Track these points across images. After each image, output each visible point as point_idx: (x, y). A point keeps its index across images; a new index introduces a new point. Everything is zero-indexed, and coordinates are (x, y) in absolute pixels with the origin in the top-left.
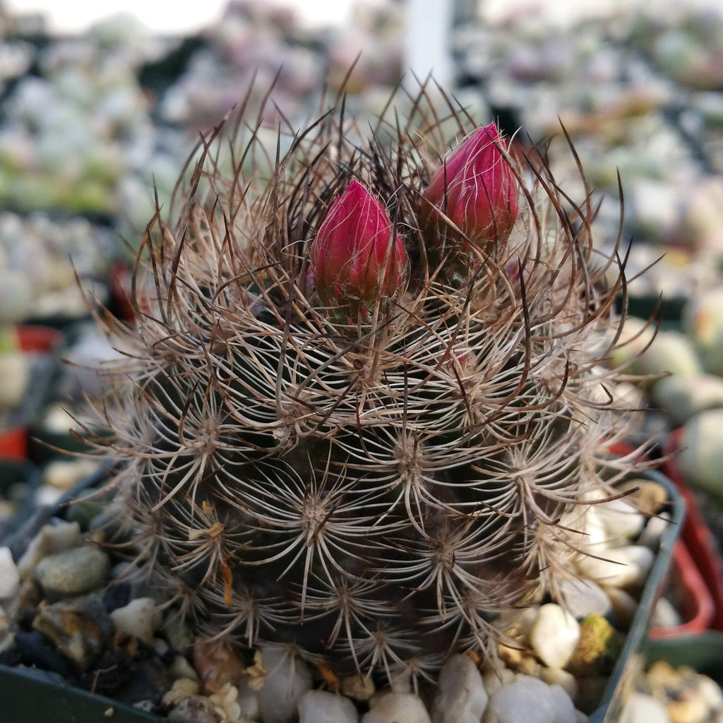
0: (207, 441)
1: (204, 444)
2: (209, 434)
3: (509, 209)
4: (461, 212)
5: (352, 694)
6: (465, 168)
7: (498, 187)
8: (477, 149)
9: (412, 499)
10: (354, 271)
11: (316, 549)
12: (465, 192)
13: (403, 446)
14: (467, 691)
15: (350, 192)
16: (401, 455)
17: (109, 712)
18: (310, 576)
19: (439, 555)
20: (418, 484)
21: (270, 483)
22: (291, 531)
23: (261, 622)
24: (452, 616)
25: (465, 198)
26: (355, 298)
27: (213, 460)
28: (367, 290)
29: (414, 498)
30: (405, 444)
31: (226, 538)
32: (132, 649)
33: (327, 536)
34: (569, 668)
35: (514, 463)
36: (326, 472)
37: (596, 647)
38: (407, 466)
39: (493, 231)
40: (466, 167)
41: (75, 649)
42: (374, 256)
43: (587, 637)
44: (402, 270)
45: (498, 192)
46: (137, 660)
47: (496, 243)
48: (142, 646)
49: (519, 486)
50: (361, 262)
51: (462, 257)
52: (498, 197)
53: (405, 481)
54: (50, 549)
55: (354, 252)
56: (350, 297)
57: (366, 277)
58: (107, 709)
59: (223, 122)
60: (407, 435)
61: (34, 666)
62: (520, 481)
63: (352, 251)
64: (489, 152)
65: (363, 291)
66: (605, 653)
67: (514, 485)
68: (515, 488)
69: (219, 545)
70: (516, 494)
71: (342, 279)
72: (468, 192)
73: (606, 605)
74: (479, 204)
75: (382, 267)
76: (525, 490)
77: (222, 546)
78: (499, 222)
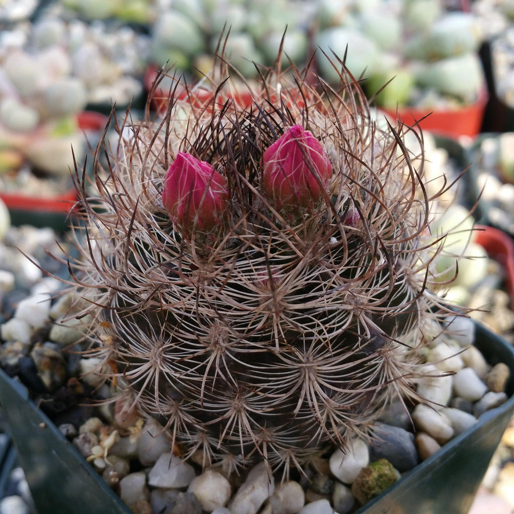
14: (253, 488)
17: (42, 425)
41: (46, 379)
42: (192, 204)
52: (299, 177)
58: (42, 422)
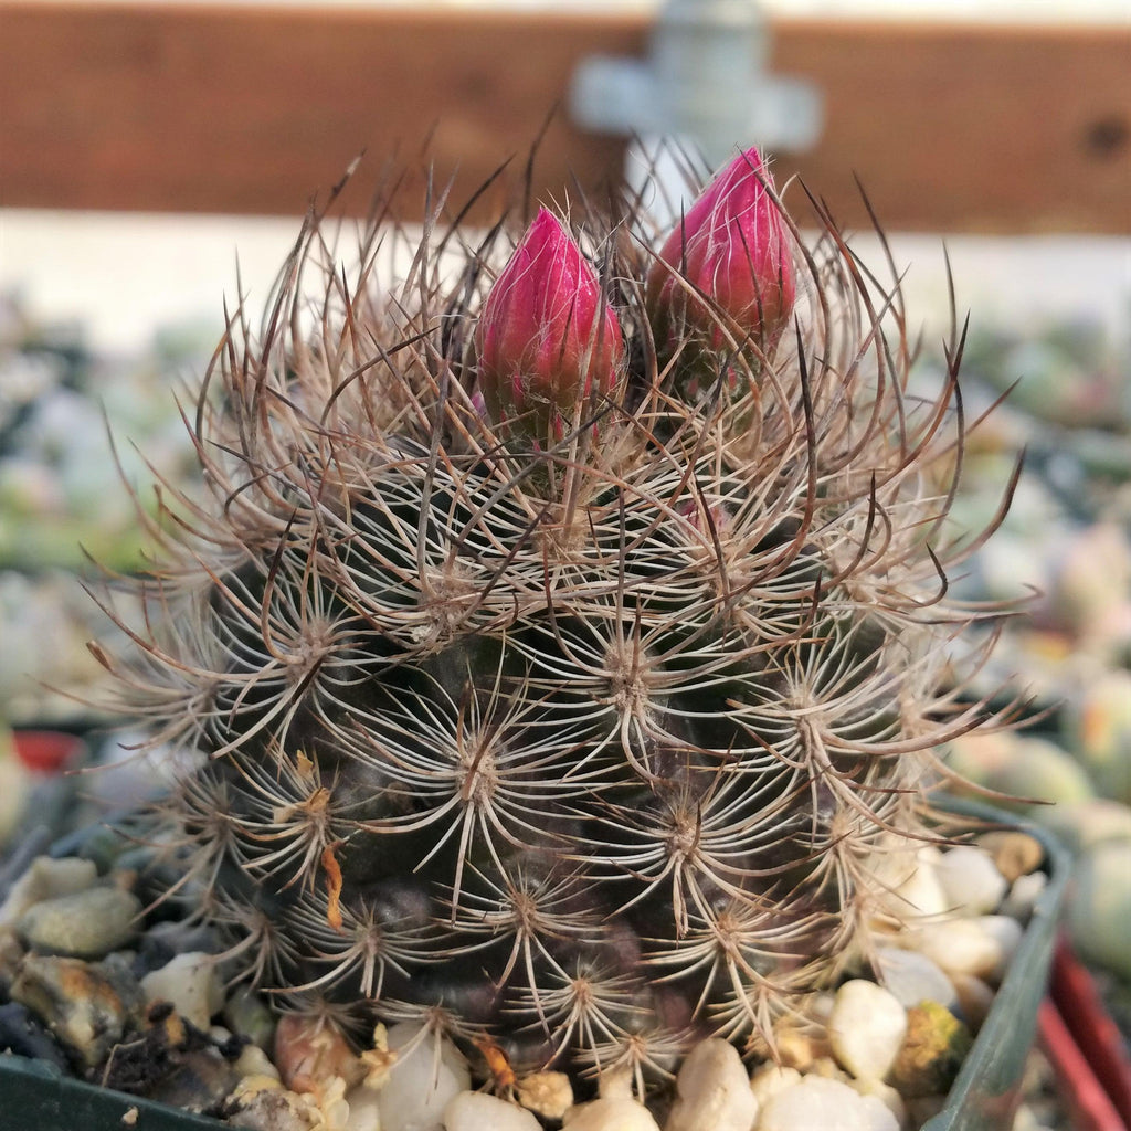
0: (306, 656)
1: (302, 660)
2: (311, 645)
3: (781, 282)
4: (708, 283)
5: (537, 1107)
6: (713, 216)
7: (763, 244)
8: (731, 184)
9: (633, 739)
10: (542, 353)
11: (478, 822)
12: (713, 252)
13: (619, 652)
14: (725, 1090)
15: (536, 228)
16: (616, 664)
17: (130, 1116)
18: (466, 869)
19: (676, 838)
20: (642, 712)
21: (407, 715)
22: (438, 794)
23: (387, 965)
24: (700, 954)
25: (714, 261)
26: (544, 400)
27: (316, 688)
28: (563, 386)
29: (637, 736)
30: (622, 649)
31: (333, 816)
32: (173, 1032)
33: (496, 801)
34: (892, 1080)
35: (795, 696)
36: (495, 693)
37: (932, 1042)
38: (625, 682)
39: (757, 314)
40: (714, 213)
41: (79, 1027)
42: (574, 330)
43: (920, 1025)
44: (617, 362)
45: (764, 253)
46: (181, 1049)
47: (761, 335)
48: (189, 1031)
49: (803, 733)
50: (553, 339)
51: (710, 360)
52: (765, 261)
53: (620, 709)
54: (46, 892)
55: (543, 322)
56: (535, 398)
57: (560, 360)
58: (126, 1111)
59: (346, 177)
60: (626, 633)
61: (9, 1050)
62: (804, 726)
63: (539, 321)
64: (749, 188)
65: (556, 387)
66: (948, 1055)
67: (795, 732)
68: (797, 736)
69: (322, 828)
70: (799, 748)
71: (525, 368)
72: (718, 251)
73: (950, 995)
74: (734, 270)
75: (585, 348)
76: (813, 741)
77: (326, 831)
78: (766, 304)
